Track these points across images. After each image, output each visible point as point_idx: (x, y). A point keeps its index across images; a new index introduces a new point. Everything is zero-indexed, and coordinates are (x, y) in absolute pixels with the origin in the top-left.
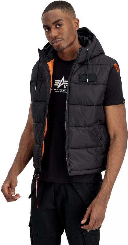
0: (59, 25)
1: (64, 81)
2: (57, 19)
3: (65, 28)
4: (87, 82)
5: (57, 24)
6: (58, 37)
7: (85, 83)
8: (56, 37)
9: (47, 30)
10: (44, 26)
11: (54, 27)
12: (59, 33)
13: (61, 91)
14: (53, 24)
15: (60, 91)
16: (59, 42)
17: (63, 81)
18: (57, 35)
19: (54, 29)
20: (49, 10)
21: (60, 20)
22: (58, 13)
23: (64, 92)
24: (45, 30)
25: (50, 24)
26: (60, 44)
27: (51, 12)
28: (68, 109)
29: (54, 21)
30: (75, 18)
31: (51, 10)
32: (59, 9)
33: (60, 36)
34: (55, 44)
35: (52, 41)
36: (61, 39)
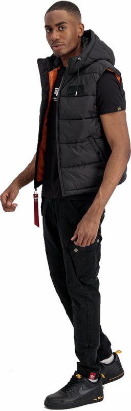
0: (62, 28)
2: (61, 21)
3: (68, 32)
4: (76, 94)
5: (60, 26)
6: (59, 41)
8: (57, 39)
9: (48, 31)
10: (46, 26)
11: (56, 28)
12: (61, 37)
14: (56, 25)
16: (60, 47)
18: (58, 38)
19: (57, 31)
20: (54, 9)
21: (64, 23)
22: (64, 14)
24: (46, 30)
25: (52, 25)
26: (60, 49)
27: (56, 12)
28: (58, 125)
29: (57, 22)
30: (80, 23)
31: (56, 10)
32: (65, 10)
33: (61, 40)
34: (55, 48)
35: (52, 45)
36: (62, 44)
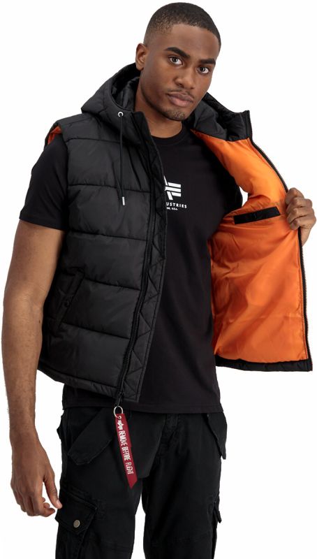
6: (192, 92)
34: (178, 102)
35: (172, 91)
36: (192, 99)
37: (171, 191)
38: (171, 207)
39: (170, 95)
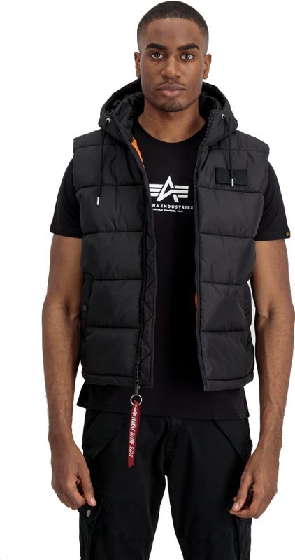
0: (187, 56)
1: (172, 186)
4: (233, 185)
6: (179, 81)
7: (228, 187)
8: (175, 76)
12: (183, 73)
13: (167, 209)
15: (163, 208)
17: (169, 185)
18: (179, 73)
23: (174, 211)
25: (172, 47)
28: (200, 243)
32: (195, 21)
33: (183, 80)
34: (168, 93)
35: (160, 85)
36: (183, 87)
37: (177, 194)
38: (176, 210)
39: (159, 90)
